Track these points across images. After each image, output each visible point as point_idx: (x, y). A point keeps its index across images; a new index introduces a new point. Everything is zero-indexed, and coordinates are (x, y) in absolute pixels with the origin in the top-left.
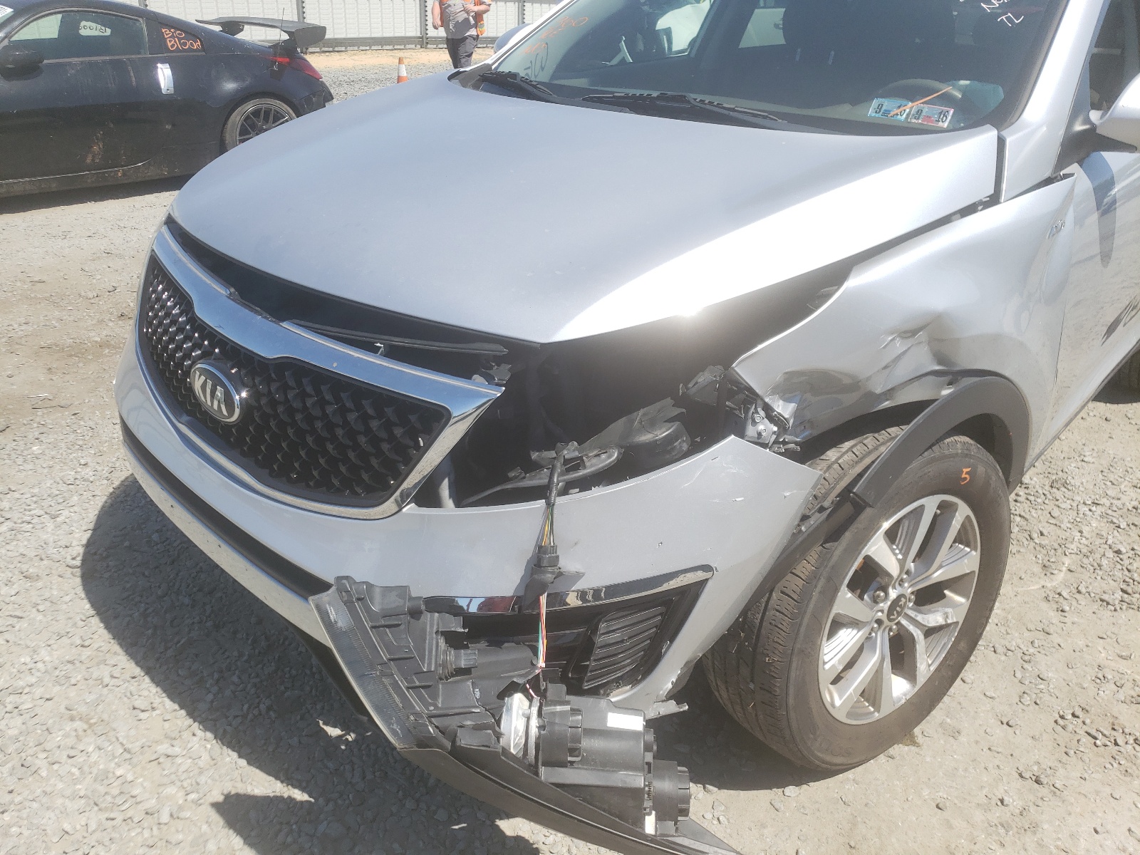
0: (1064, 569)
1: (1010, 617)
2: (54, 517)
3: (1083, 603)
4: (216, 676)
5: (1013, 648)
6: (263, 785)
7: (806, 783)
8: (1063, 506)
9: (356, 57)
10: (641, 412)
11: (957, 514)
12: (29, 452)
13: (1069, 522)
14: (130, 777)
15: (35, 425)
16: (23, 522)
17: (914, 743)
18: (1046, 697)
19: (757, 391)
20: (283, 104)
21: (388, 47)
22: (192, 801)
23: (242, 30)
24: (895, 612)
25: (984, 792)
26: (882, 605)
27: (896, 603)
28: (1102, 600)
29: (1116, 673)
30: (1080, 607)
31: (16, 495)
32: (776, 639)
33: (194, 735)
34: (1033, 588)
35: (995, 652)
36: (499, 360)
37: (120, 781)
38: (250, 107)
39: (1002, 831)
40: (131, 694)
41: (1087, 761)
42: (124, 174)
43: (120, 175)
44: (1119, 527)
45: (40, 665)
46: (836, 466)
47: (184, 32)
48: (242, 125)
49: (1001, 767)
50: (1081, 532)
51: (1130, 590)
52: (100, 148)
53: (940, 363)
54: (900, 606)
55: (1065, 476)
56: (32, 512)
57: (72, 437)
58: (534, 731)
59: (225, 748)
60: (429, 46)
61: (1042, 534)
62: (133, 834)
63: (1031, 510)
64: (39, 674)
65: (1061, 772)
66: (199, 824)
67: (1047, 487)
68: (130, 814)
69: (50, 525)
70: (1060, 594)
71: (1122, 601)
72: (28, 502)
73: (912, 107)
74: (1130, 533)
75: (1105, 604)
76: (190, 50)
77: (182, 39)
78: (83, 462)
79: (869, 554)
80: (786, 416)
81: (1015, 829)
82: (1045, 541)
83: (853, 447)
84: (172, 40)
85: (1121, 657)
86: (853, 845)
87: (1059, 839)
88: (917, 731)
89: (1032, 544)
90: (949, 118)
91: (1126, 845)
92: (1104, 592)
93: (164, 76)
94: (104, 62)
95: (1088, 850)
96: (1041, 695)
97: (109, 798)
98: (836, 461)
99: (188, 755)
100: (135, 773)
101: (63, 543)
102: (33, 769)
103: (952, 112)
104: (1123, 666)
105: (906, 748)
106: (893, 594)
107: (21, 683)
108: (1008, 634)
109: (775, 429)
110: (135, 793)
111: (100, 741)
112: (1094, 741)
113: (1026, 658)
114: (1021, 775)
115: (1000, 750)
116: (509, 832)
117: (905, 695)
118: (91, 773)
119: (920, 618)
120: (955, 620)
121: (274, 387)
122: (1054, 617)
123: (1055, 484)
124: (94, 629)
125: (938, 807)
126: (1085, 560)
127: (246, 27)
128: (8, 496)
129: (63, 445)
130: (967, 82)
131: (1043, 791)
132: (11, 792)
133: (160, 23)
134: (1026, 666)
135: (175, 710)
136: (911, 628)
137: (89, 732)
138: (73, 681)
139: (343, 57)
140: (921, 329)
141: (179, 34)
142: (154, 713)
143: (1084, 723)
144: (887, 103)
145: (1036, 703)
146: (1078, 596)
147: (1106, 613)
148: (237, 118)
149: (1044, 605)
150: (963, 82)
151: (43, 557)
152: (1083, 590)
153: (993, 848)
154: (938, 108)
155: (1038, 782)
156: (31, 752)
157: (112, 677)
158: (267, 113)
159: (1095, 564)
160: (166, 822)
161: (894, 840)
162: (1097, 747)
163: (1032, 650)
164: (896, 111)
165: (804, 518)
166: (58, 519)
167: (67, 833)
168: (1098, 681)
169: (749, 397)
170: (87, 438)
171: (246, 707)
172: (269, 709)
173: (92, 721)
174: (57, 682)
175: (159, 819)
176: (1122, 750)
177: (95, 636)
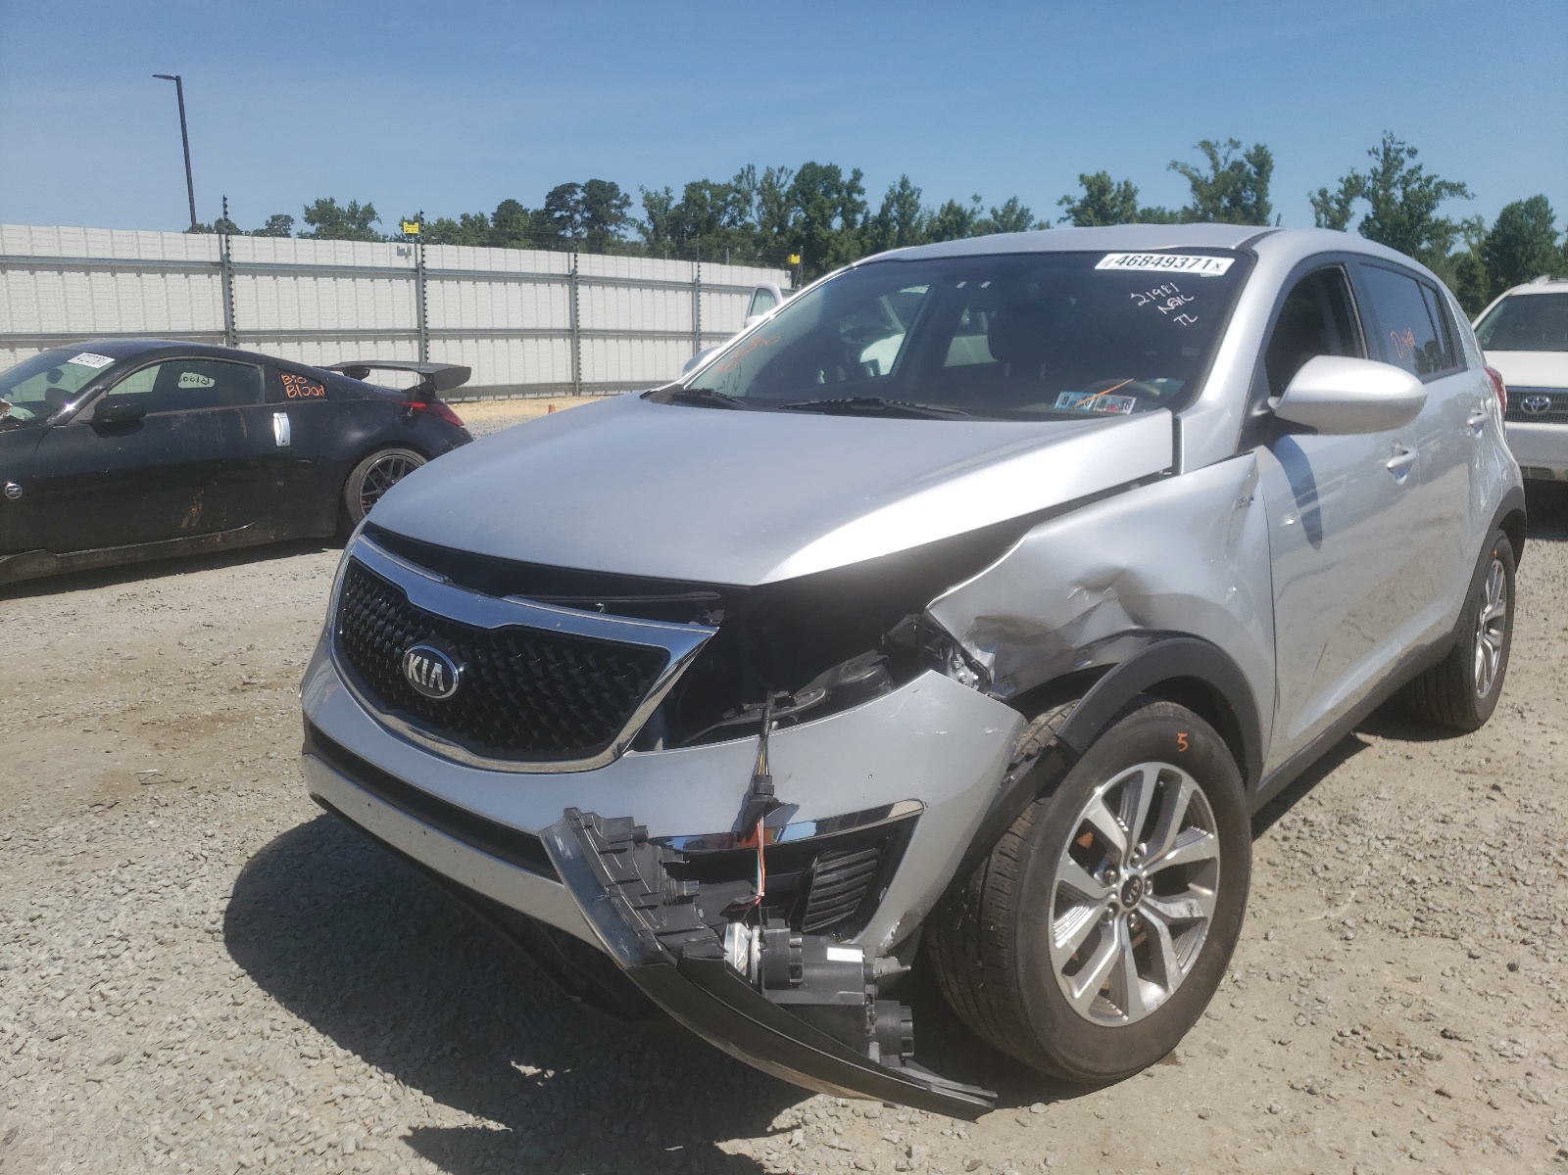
0: (1350, 900)
1: (1287, 947)
2: (184, 887)
3: (1370, 931)
4: (390, 1023)
5: (1289, 975)
6: (450, 1118)
7: (1055, 1100)
8: (1352, 841)
9: (490, 408)
10: (847, 662)
11: (1182, 787)
12: (145, 826)
13: (1359, 856)
14: (306, 1116)
15: (148, 800)
16: (150, 892)
17: (1174, 1061)
18: (1324, 1018)
19: (953, 634)
20: (417, 455)
21: (532, 396)
22: (377, 1135)
23: (368, 375)
24: (1130, 897)
25: (1252, 1103)
26: (1114, 886)
27: (1128, 885)
28: (1391, 927)
29: (1403, 995)
30: (1368, 935)
31: (137, 867)
32: (999, 904)
33: (371, 1077)
34: (1313, 918)
35: (1269, 978)
36: (712, 606)
37: (295, 1120)
38: (377, 459)
39: (1269, 1135)
40: (297, 1044)
41: (1367, 1073)
42: (224, 539)
43: (218, 540)
44: (1415, 859)
45: (190, 1022)
46: (1046, 728)
47: (307, 378)
48: (368, 479)
49: (1271, 1080)
50: (1370, 864)
51: (1423, 918)
52: (198, 510)
53: (1136, 622)
54: (1135, 889)
55: (1356, 812)
56: (159, 882)
57: (192, 810)
58: (756, 956)
59: (408, 1087)
60: (583, 393)
61: (1327, 868)
62: (316, 1165)
63: (1315, 845)
64: (189, 1030)
65: (1337, 1083)
66: (387, 1155)
67: (1335, 824)
68: (311, 1146)
69: (181, 894)
70: (1344, 923)
71: (1414, 928)
72: (153, 872)
73: (1096, 398)
74: (1428, 864)
75: (1394, 930)
76: (312, 397)
77: (305, 385)
78: (209, 833)
79: (1089, 817)
80: (986, 665)
81: (1284, 1134)
82: (1329, 875)
83: (1062, 710)
84: (291, 386)
85: (1410, 979)
86: (1106, 1152)
87: (1332, 1141)
88: (1178, 1050)
89: (1315, 879)
90: (1132, 406)
91: (1409, 1146)
92: (1395, 921)
93: (281, 426)
94: (213, 413)
95: (1365, 1151)
96: (1318, 1015)
97: (285, 1134)
98: (1046, 723)
99: (367, 1096)
100: (310, 1114)
101: (200, 910)
102: (197, 1113)
103: (1134, 400)
104: (1411, 987)
105: (1167, 1067)
106: (1125, 874)
107: (172, 1038)
108: (1284, 962)
109: (976, 677)
110: (312, 1129)
111: (268, 1086)
112: (1374, 1054)
113: (1303, 983)
114: (1292, 1087)
115: (1270, 1066)
116: (728, 1152)
117: (1157, 1000)
118: (262, 1114)
119: (1160, 907)
120: (1202, 915)
121: (495, 655)
122: (1338, 945)
123: (1343, 820)
124: (246, 988)
125: (1200, 1116)
126: (1375, 892)
127: (372, 371)
128: (128, 868)
129: (183, 818)
130: (1164, 380)
131: (1318, 1101)
132: (175, 1134)
133: (280, 369)
134: (1302, 990)
135: (348, 1057)
136: (1152, 918)
137: (254, 1078)
138: (230, 1035)
139: (475, 409)
140: (1109, 585)
141: (300, 380)
142: (325, 1061)
143: (1364, 1039)
144: (1072, 396)
145: (1312, 1023)
146: (1365, 925)
147: (1396, 940)
148: (362, 471)
149: (1327, 935)
150: (1160, 380)
151: (179, 923)
152: (1371, 919)
153: (1259, 1150)
154: (1120, 398)
155: (1311, 1092)
156: (193, 1098)
157: (273, 1029)
158: (398, 464)
159: (1385, 895)
160: (351, 1152)
161: (1151, 1147)
162: (1379, 1060)
163: (1310, 976)
164: (1081, 402)
165: (1012, 767)
166: (189, 888)
167: (243, 1166)
168: (1383, 1001)
169: (947, 641)
170: (210, 810)
171: (427, 1050)
172: (454, 1050)
173: (256, 1069)
174: (212, 1036)
175: (342, 1150)
176: (1406, 1062)
177: (248, 995)
